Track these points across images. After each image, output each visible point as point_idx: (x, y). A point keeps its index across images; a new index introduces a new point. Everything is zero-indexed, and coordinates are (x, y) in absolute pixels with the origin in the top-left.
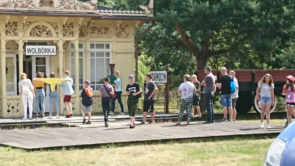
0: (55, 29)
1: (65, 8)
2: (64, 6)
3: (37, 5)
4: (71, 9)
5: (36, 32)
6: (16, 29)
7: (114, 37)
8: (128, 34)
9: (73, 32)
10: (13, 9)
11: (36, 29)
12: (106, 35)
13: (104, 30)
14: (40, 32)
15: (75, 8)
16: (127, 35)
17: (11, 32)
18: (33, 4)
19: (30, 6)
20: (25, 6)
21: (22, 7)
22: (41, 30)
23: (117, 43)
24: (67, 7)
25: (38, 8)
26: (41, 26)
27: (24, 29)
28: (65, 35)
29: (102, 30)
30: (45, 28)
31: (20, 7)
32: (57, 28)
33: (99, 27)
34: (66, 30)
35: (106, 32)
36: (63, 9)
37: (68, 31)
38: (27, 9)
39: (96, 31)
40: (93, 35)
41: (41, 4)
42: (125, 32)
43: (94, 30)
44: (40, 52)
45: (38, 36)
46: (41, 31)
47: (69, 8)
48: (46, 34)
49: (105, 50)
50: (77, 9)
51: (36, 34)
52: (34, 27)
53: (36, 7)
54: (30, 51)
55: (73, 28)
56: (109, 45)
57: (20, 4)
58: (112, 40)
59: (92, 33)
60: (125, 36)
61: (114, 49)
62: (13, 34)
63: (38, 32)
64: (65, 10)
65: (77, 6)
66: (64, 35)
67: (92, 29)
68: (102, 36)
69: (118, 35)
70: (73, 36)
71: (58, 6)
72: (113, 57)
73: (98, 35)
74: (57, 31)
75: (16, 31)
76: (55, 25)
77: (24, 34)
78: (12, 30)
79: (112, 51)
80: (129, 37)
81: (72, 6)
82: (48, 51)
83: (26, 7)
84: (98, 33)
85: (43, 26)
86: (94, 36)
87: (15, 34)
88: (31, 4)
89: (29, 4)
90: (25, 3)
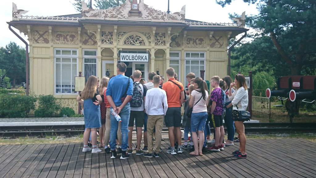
0: (148, 39)
1: (153, 18)
2: (152, 16)
3: (126, 15)
4: (159, 19)
5: (129, 41)
6: (111, 38)
7: (208, 48)
8: (221, 44)
9: (165, 42)
10: (103, 19)
11: (130, 39)
12: (200, 46)
13: (199, 41)
14: (133, 41)
15: (163, 19)
16: (221, 46)
17: (107, 41)
18: (122, 14)
19: (119, 16)
20: (114, 16)
21: (112, 17)
22: (134, 39)
23: (211, 53)
24: (155, 17)
25: (127, 18)
26: (135, 36)
27: (118, 38)
28: (158, 44)
29: (197, 41)
30: (138, 38)
31: (110, 18)
32: (150, 38)
33: (194, 38)
34: (158, 39)
35: (201, 42)
36: (151, 19)
37: (160, 41)
38: (116, 19)
39: (191, 42)
40: (188, 45)
41: (130, 15)
42: (219, 43)
43: (189, 41)
44: (133, 59)
45: (132, 45)
46: (135, 41)
47: (157, 18)
48: (139, 43)
49: (200, 59)
50: (165, 19)
51: (130, 43)
52: (128, 37)
53: (125, 17)
54: (124, 57)
55: (165, 37)
56: (203, 54)
57: (109, 15)
58: (206, 49)
59: (187, 44)
60: (219, 46)
61: (208, 58)
62: (109, 43)
63: (132, 41)
64: (153, 20)
65: (165, 17)
66: (156, 44)
67: (187, 40)
68: (197, 46)
69: (212, 46)
70: (165, 45)
71: (146, 17)
72: (206, 65)
73: (193, 45)
74: (150, 40)
75: (112, 40)
76: (148, 35)
77: (118, 43)
78: (107, 39)
79: (206, 60)
80: (222, 47)
81: (160, 16)
82: (141, 58)
83: (116, 17)
84: (193, 44)
85: (137, 36)
86: (190, 47)
87: (110, 43)
88: (120, 15)
89: (119, 14)
90: (115, 14)
